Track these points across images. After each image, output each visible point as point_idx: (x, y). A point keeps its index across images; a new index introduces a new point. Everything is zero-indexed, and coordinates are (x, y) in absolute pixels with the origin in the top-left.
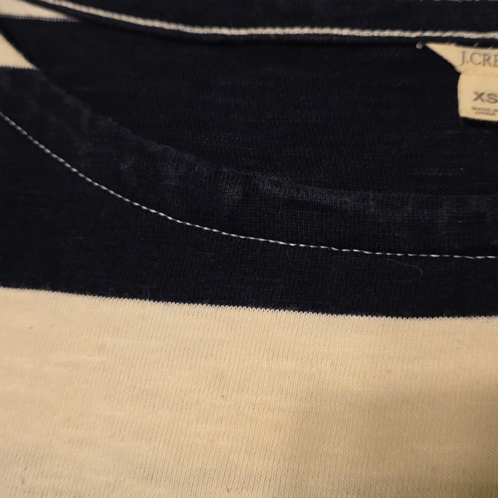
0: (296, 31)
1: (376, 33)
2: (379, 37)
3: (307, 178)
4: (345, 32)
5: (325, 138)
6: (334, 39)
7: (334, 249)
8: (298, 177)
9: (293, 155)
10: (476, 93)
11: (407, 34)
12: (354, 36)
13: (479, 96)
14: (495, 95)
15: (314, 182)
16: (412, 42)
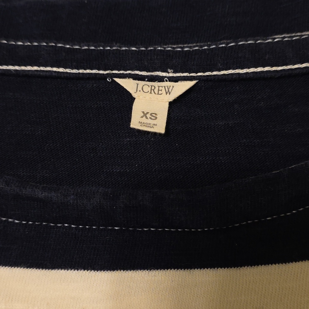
0: (29, 68)
1: (81, 71)
2: (83, 73)
3: (34, 173)
4: (61, 70)
5: (47, 145)
6: (54, 74)
7: (52, 224)
8: (28, 173)
9: (26, 156)
10: (143, 112)
11: (101, 72)
12: (67, 73)
13: (145, 115)
14: (156, 114)
15: (39, 176)
16: (104, 77)
